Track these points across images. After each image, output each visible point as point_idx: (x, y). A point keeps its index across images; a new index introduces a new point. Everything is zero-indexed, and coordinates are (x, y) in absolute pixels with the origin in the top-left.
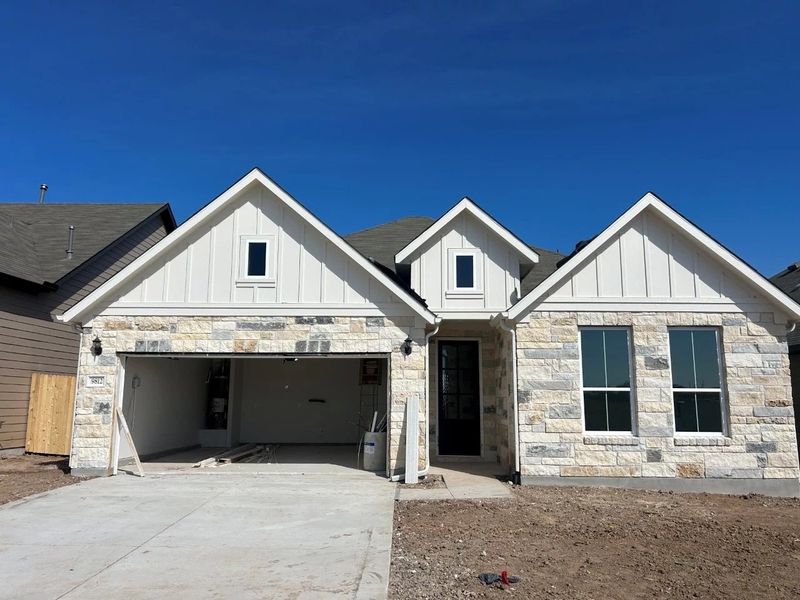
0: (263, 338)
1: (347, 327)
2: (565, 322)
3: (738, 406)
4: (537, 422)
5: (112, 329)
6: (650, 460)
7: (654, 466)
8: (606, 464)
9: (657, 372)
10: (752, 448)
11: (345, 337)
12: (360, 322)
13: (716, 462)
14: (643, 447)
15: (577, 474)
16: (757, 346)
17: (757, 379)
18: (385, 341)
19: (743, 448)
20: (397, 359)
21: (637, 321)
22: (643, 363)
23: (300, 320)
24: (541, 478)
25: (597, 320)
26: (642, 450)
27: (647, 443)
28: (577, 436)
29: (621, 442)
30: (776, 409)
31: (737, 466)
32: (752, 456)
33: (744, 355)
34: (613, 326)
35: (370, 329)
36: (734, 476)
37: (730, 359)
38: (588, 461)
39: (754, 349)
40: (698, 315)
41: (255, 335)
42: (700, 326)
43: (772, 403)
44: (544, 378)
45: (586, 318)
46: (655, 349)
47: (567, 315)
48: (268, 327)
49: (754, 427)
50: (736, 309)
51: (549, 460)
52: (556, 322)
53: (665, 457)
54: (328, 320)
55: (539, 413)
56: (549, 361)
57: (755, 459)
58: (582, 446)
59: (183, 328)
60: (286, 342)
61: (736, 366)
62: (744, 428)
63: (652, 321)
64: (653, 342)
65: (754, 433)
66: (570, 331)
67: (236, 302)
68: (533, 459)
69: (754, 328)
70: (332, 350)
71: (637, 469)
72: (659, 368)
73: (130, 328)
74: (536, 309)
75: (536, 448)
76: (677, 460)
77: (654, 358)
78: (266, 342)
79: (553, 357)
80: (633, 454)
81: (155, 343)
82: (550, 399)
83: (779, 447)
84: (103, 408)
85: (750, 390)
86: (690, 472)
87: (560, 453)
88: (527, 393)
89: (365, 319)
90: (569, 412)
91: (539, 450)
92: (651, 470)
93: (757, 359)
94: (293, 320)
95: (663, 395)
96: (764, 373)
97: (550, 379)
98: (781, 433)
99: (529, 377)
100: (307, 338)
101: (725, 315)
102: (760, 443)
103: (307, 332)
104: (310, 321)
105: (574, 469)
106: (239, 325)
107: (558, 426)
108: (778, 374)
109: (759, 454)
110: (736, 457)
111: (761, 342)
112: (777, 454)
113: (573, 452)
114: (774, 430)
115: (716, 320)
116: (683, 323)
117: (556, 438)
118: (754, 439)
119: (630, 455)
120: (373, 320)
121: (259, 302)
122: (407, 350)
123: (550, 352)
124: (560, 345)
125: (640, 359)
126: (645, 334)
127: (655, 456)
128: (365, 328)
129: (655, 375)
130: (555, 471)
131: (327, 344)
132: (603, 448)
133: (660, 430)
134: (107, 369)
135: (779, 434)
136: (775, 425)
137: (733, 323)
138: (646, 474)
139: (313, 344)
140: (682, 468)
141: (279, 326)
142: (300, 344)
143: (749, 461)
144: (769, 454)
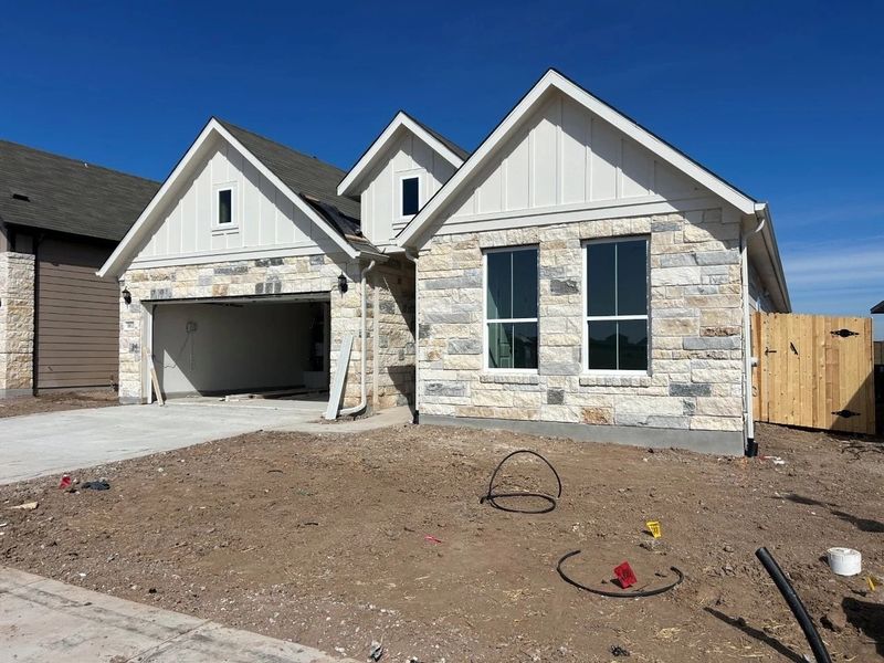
0: (233, 282)
1: (294, 267)
2: (467, 245)
3: (662, 338)
4: (436, 358)
5: (136, 281)
6: (550, 402)
7: (555, 409)
8: (502, 404)
9: (563, 297)
10: (678, 390)
11: (293, 277)
12: (305, 262)
13: (628, 407)
14: (544, 387)
15: (473, 414)
16: (694, 256)
17: (691, 301)
18: (325, 280)
19: (666, 391)
20: (336, 296)
21: (544, 236)
22: (548, 288)
23: (258, 263)
24: (438, 417)
25: (501, 240)
26: (541, 391)
27: (548, 382)
28: (474, 374)
29: (518, 381)
30: (714, 340)
31: (654, 412)
32: (677, 401)
33: (674, 270)
34: (518, 246)
35: (313, 267)
36: (650, 425)
37: (657, 276)
38: (484, 401)
39: (689, 259)
40: (619, 222)
41: (226, 280)
42: (621, 236)
43: (708, 332)
44: (445, 310)
45: (489, 239)
46: (562, 270)
47: (470, 237)
48: (235, 272)
49: (681, 364)
50: (669, 208)
51: (446, 399)
52: (459, 247)
53: (568, 398)
54: (278, 261)
55: (438, 349)
56: (449, 291)
57: (681, 405)
58: (478, 385)
59: (180, 277)
60: (248, 285)
61: (664, 285)
62: (667, 366)
63: (560, 233)
64: (562, 261)
65: (682, 371)
66: (470, 255)
67: (212, 250)
68: (430, 398)
69: (692, 232)
70: (284, 291)
71: (535, 412)
72: (567, 292)
73: (147, 279)
74: (438, 233)
75: (433, 386)
76: (582, 402)
77: (562, 280)
78: (235, 286)
79: (453, 287)
80: (532, 395)
81: (162, 291)
82: (450, 333)
83: (714, 389)
84: (134, 348)
85: (682, 315)
86: (597, 418)
87: (456, 392)
88: (427, 328)
89: (308, 258)
90: (468, 347)
91: (436, 389)
92: (551, 414)
93: (693, 274)
94: (253, 263)
95: (570, 325)
96: (701, 291)
97: (450, 311)
98: (719, 372)
99: (429, 310)
100: (264, 280)
101: (655, 218)
102: (689, 384)
103: (264, 274)
104: (265, 264)
105: (470, 409)
106: (216, 272)
107: (455, 362)
108: (721, 292)
109: (686, 399)
110: (654, 401)
111: (700, 250)
112: (711, 399)
113: (468, 391)
114: (711, 368)
115: (641, 226)
116: (598, 234)
117: (452, 375)
118: (679, 378)
119: (528, 396)
120: (315, 258)
121: (228, 248)
122: (344, 288)
123: (451, 282)
124: (461, 273)
125: (544, 284)
126: (553, 251)
127: (556, 397)
128: (309, 268)
129: (560, 302)
130: (451, 410)
131: (279, 286)
132: (500, 387)
133: (563, 367)
134: (134, 315)
135: (716, 373)
136: (711, 361)
137: (664, 228)
138: (545, 417)
139: (269, 285)
140: (586, 412)
141: (244, 270)
142: (259, 286)
143: (674, 406)
144: (699, 398)
